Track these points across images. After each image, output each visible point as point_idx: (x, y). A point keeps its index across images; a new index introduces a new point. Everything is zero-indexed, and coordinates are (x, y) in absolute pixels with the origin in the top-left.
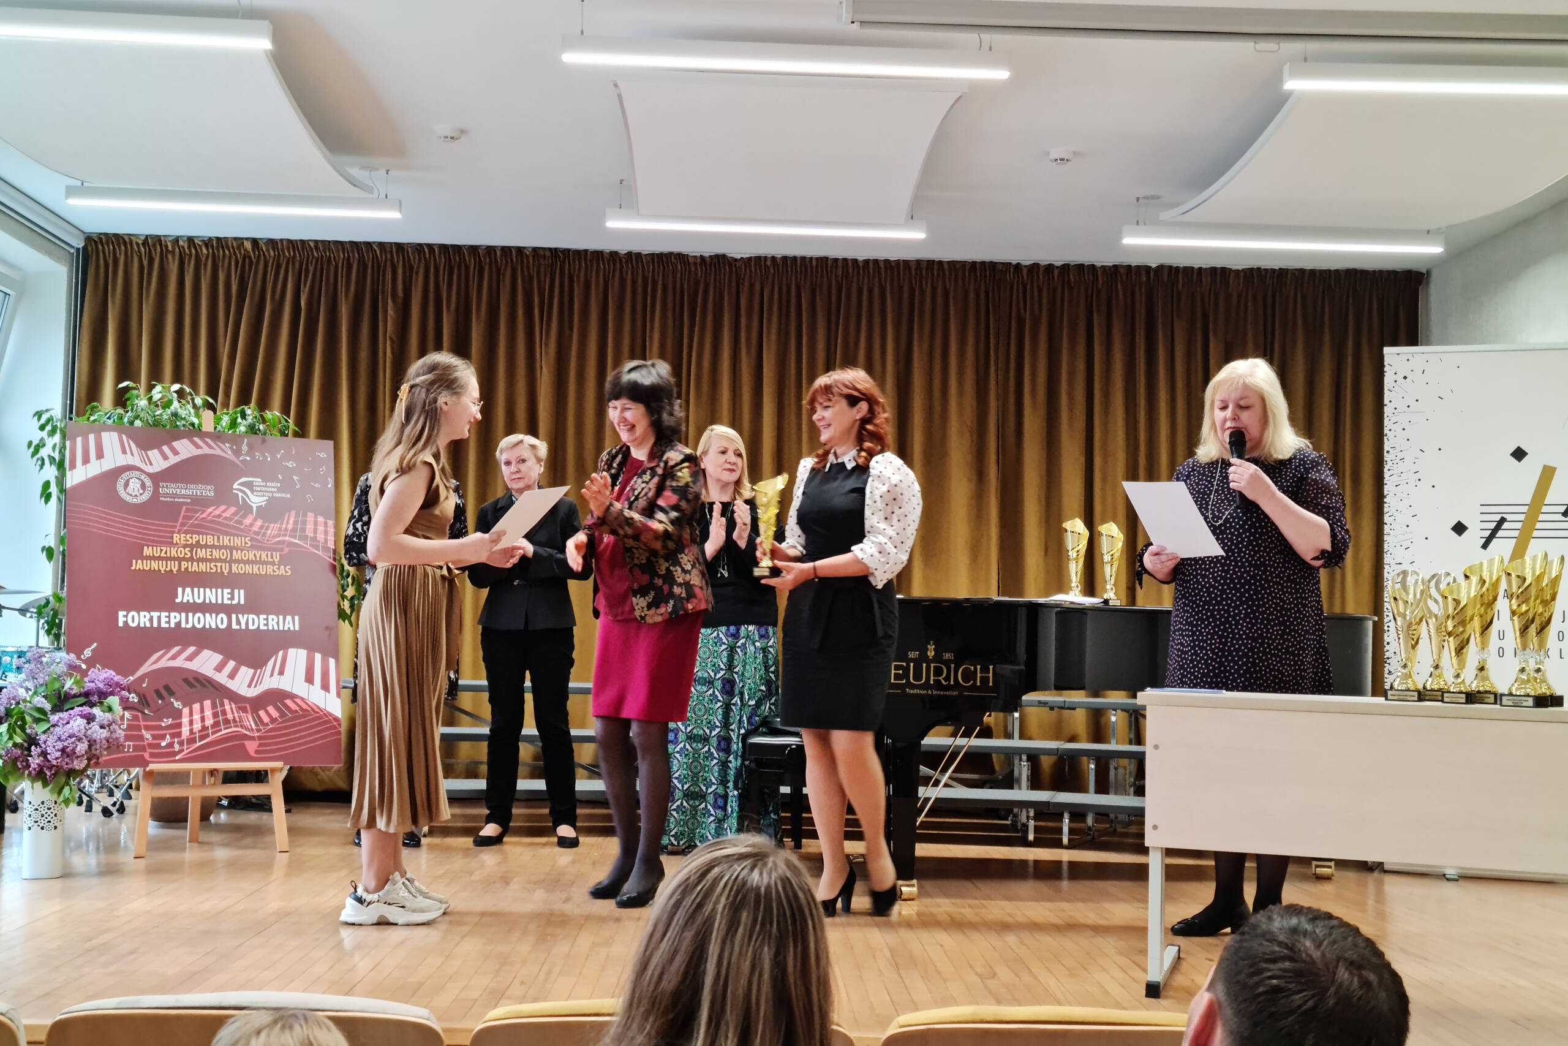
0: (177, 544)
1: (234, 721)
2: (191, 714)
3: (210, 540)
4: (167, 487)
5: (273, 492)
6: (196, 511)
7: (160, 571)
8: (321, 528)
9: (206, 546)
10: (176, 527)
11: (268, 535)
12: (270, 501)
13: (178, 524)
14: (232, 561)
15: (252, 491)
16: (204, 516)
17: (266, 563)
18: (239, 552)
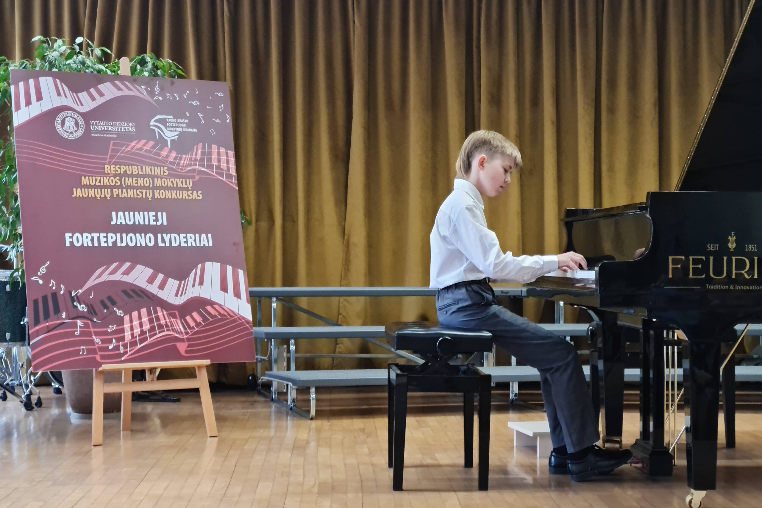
0: (108, 174)
1: (167, 326)
2: (131, 321)
3: (135, 170)
4: (96, 125)
5: (183, 128)
6: (122, 145)
7: (96, 197)
8: (223, 158)
9: (132, 176)
10: (106, 159)
11: (181, 165)
12: (181, 134)
13: (108, 157)
14: (154, 188)
15: (166, 127)
16: (128, 149)
17: (182, 189)
18: (159, 179)
